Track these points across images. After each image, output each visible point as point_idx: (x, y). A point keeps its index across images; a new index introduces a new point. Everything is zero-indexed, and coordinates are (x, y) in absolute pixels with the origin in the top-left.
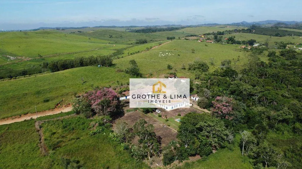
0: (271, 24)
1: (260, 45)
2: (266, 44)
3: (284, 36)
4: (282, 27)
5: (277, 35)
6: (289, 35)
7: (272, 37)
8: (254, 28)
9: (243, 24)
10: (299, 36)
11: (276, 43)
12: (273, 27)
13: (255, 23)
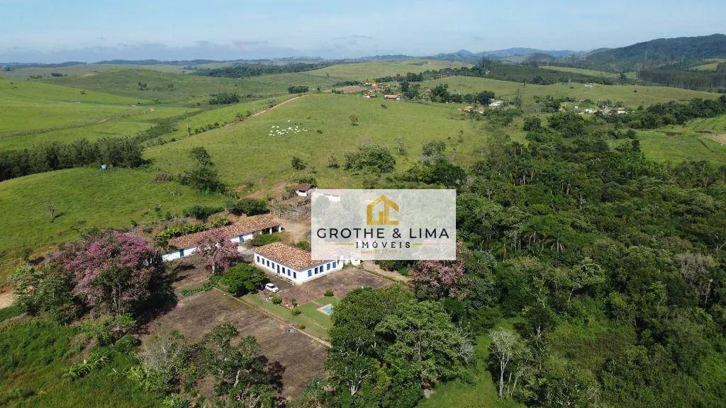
0: (519, 56)
1: (505, 105)
2: (518, 102)
3: (552, 83)
4: (545, 64)
5: (536, 81)
6: (561, 80)
7: (527, 85)
8: (485, 66)
9: (461, 56)
10: (582, 82)
11: (538, 99)
12: (527, 64)
13: (486, 55)
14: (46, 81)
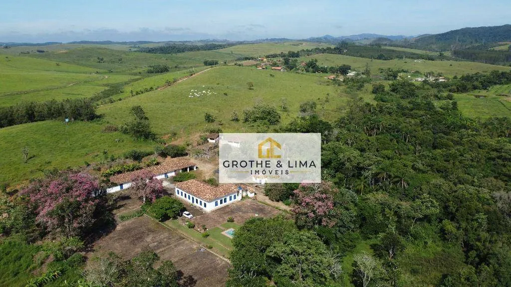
0: (368, 39)
1: (358, 74)
2: (367, 72)
3: (392, 59)
4: (386, 45)
5: (380, 58)
6: (397, 57)
7: (374, 60)
8: (344, 47)
9: (326, 39)
10: (412, 58)
11: (382, 71)
12: (373, 45)
13: (344, 39)
14: (34, 56)
